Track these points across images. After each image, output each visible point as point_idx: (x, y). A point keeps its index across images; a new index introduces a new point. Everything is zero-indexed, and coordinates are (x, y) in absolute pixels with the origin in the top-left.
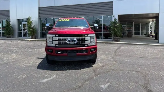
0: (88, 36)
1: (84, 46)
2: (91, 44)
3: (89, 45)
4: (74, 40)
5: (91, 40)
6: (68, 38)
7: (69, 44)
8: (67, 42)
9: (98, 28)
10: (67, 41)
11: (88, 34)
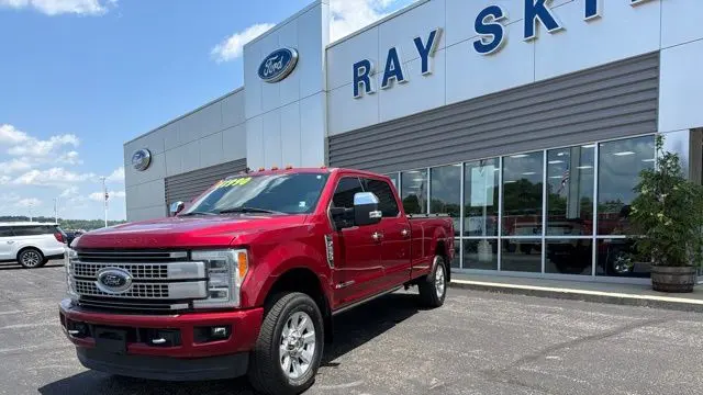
0: (189, 259)
1: (164, 306)
2: (212, 303)
3: (197, 304)
4: (118, 277)
5: (207, 279)
6: (99, 266)
7: (105, 293)
8: (96, 283)
9: (377, 214)
10: (95, 279)
11: (189, 250)
